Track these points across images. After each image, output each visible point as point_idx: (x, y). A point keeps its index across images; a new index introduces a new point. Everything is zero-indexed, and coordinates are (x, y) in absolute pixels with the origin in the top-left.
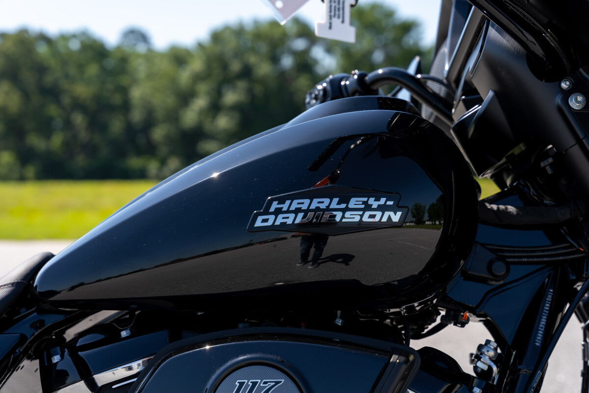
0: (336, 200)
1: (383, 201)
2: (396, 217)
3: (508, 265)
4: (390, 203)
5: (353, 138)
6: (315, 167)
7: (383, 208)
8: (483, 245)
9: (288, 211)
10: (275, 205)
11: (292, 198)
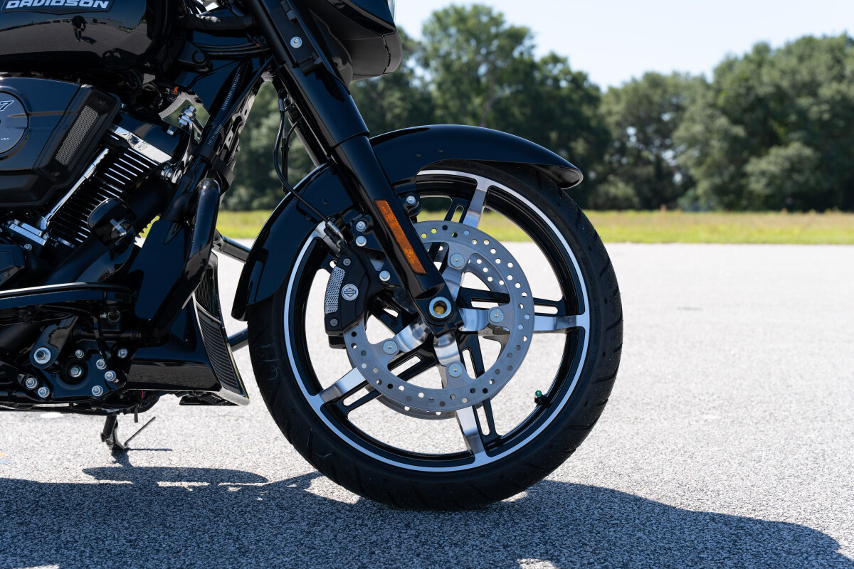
2: (104, 5)
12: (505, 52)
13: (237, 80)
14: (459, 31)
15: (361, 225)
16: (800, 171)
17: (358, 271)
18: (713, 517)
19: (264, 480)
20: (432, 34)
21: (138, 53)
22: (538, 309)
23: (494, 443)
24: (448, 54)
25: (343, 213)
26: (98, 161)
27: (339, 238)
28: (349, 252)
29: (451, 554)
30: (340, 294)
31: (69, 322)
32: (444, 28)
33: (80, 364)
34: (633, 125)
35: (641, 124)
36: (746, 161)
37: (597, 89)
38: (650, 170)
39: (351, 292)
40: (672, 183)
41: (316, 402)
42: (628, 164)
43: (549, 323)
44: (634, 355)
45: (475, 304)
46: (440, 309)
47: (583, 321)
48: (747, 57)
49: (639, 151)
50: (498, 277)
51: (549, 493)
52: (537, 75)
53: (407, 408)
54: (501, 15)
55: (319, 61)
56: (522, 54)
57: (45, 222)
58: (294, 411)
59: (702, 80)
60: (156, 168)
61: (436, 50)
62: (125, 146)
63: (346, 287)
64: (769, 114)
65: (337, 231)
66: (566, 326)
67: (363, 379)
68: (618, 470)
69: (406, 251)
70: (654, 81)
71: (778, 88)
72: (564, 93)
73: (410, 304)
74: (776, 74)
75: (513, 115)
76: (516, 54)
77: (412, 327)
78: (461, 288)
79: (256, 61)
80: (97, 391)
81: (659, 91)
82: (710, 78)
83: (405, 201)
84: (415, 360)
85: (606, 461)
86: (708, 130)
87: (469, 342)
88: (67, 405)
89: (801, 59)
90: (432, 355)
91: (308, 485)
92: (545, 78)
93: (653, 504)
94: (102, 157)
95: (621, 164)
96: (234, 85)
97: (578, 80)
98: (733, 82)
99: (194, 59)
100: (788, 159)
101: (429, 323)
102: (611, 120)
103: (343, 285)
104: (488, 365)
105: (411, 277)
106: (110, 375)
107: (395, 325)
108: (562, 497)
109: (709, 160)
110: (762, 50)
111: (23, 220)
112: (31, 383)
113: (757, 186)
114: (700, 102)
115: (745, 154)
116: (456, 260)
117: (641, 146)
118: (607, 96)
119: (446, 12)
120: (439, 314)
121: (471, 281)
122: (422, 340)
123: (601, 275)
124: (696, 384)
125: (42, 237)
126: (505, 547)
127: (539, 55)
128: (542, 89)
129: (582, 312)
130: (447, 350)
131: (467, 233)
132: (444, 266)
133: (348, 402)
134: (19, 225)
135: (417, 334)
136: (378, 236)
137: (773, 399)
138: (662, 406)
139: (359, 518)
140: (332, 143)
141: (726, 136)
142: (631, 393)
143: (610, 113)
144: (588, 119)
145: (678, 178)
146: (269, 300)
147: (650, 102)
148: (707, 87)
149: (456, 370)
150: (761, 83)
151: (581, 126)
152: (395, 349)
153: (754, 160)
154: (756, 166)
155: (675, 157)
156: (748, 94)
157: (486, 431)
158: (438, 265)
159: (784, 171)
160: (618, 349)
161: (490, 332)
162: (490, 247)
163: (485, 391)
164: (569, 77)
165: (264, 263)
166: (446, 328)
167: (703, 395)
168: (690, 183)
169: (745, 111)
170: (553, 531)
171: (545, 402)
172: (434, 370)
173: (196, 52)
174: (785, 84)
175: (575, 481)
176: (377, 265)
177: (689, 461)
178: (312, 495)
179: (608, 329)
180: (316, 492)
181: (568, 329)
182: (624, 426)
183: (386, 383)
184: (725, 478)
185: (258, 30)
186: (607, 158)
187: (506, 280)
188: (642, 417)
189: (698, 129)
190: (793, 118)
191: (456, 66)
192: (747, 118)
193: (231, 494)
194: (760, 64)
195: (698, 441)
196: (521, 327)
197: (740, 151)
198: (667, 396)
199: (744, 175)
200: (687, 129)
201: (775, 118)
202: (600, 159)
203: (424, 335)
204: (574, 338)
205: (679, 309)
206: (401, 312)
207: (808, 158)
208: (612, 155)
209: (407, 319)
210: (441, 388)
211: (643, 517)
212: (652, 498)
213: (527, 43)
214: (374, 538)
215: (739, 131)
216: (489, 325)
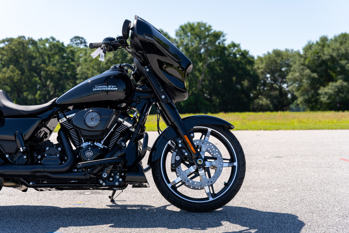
0: (106, 86)
1: (114, 86)
2: (116, 89)
3: (140, 99)
4: (115, 87)
5: (111, 76)
6: (105, 81)
7: (114, 87)
8: (136, 96)
9: (98, 88)
10: (96, 87)
11: (99, 86)
12: (212, 43)
13: (147, 105)
14: (192, 34)
15: (180, 141)
16: (342, 92)
17: (179, 152)
18: (269, 213)
19: (154, 207)
20: (180, 36)
21: (122, 99)
22: (224, 161)
23: (214, 195)
24: (187, 44)
25: (175, 138)
26: (114, 127)
27: (174, 145)
28: (177, 148)
29: (205, 221)
30: (175, 158)
31: (111, 167)
32: (185, 33)
33: (112, 177)
34: (269, 73)
35: (272, 73)
36: (318, 89)
37: (253, 58)
38: (277, 92)
39: (178, 158)
40: (287, 98)
41: (169, 186)
42: (267, 90)
43: (227, 164)
44: (257, 173)
45: (208, 160)
46: (200, 162)
47: (236, 164)
48: (317, 43)
49: (272, 84)
50: (214, 153)
51: (228, 208)
52: (226, 52)
53: (191, 187)
54: (210, 27)
55: (169, 101)
56: (219, 43)
57: (102, 142)
58: (164, 188)
59: (298, 53)
60: (129, 128)
61: (182, 43)
62: (121, 123)
63: (177, 157)
64: (328, 67)
65: (174, 143)
66: (232, 165)
67: (181, 179)
68: (247, 203)
69: (191, 148)
70: (277, 53)
71: (332, 56)
72: (239, 60)
73: (192, 160)
74: (330, 50)
75: (216, 70)
76: (217, 43)
77: (193, 166)
78: (205, 156)
79: (151, 99)
80: (117, 183)
81: (280, 58)
82: (302, 52)
83: (191, 135)
84: (194, 175)
85: (244, 201)
86: (302, 75)
87: (207, 170)
88: (108, 187)
89: (341, 44)
90: (198, 173)
91: (166, 208)
92: (230, 54)
93: (255, 210)
94: (115, 126)
95: (264, 90)
96: (146, 106)
97: (244, 54)
98: (312, 54)
99: (136, 100)
100: (337, 87)
101: (197, 165)
102: (259, 71)
103: (176, 156)
104: (212, 175)
105: (193, 154)
106: (121, 180)
107: (188, 166)
108: (232, 209)
109: (302, 88)
110: (324, 39)
111: (97, 142)
112: (101, 182)
113: (324, 99)
114: (298, 63)
115: (318, 86)
116: (203, 149)
117: (273, 82)
118: (257, 60)
119: (186, 26)
120: (199, 163)
121: (207, 154)
122: (195, 169)
123: (240, 152)
124: (274, 181)
125: (102, 146)
126: (217, 219)
127: (227, 43)
128: (229, 59)
129: (235, 162)
130: (202, 172)
131: (206, 142)
132: (200, 151)
133: (177, 185)
134: (96, 143)
135: (194, 168)
136: (184, 144)
137: (296, 185)
138: (262, 188)
139: (181, 214)
140: (173, 121)
141: (309, 77)
142: (254, 184)
143: (258, 68)
144: (249, 71)
145: (289, 96)
146: (157, 160)
147: (276, 63)
148: (301, 56)
149: (204, 177)
150: (324, 54)
151: (246, 74)
152: (189, 172)
153: (322, 88)
154: (323, 90)
155: (287, 87)
156: (319, 59)
157: (212, 192)
158: (199, 150)
159: (335, 92)
160: (244, 171)
161: (212, 167)
162: (212, 146)
163: (211, 182)
164: (240, 53)
165: (155, 151)
166: (202, 166)
167: (275, 184)
168: (294, 98)
169: (317, 66)
170: (229, 216)
171: (226, 185)
172: (199, 177)
173: (137, 98)
174: (334, 54)
175: (236, 206)
176: (184, 151)
177: (266, 201)
178: (168, 210)
179: (242, 166)
180: (168, 209)
181: (232, 166)
182: (250, 193)
183: (187, 180)
184: (275, 205)
185: (152, 92)
186: (258, 88)
187: (216, 154)
188: (256, 191)
189: (297, 74)
190: (339, 69)
191: (191, 49)
192: (318, 69)
193: (147, 210)
194: (323, 46)
195: (270, 196)
196: (220, 166)
197: (316, 84)
198: (264, 185)
199: (318, 94)
200: (292, 75)
201: (330, 69)
202: (255, 89)
203: (196, 168)
204: (233, 168)
205: (275, 157)
206: (190, 163)
207: (346, 87)
208: (260, 87)
209: (191, 164)
210: (200, 181)
211: (252, 213)
212: (255, 209)
213: (222, 38)
214: (186, 218)
215: (315, 75)
216: (212, 166)
